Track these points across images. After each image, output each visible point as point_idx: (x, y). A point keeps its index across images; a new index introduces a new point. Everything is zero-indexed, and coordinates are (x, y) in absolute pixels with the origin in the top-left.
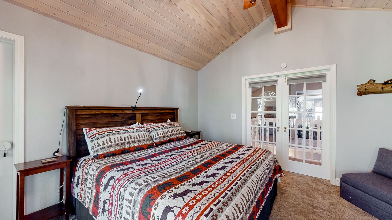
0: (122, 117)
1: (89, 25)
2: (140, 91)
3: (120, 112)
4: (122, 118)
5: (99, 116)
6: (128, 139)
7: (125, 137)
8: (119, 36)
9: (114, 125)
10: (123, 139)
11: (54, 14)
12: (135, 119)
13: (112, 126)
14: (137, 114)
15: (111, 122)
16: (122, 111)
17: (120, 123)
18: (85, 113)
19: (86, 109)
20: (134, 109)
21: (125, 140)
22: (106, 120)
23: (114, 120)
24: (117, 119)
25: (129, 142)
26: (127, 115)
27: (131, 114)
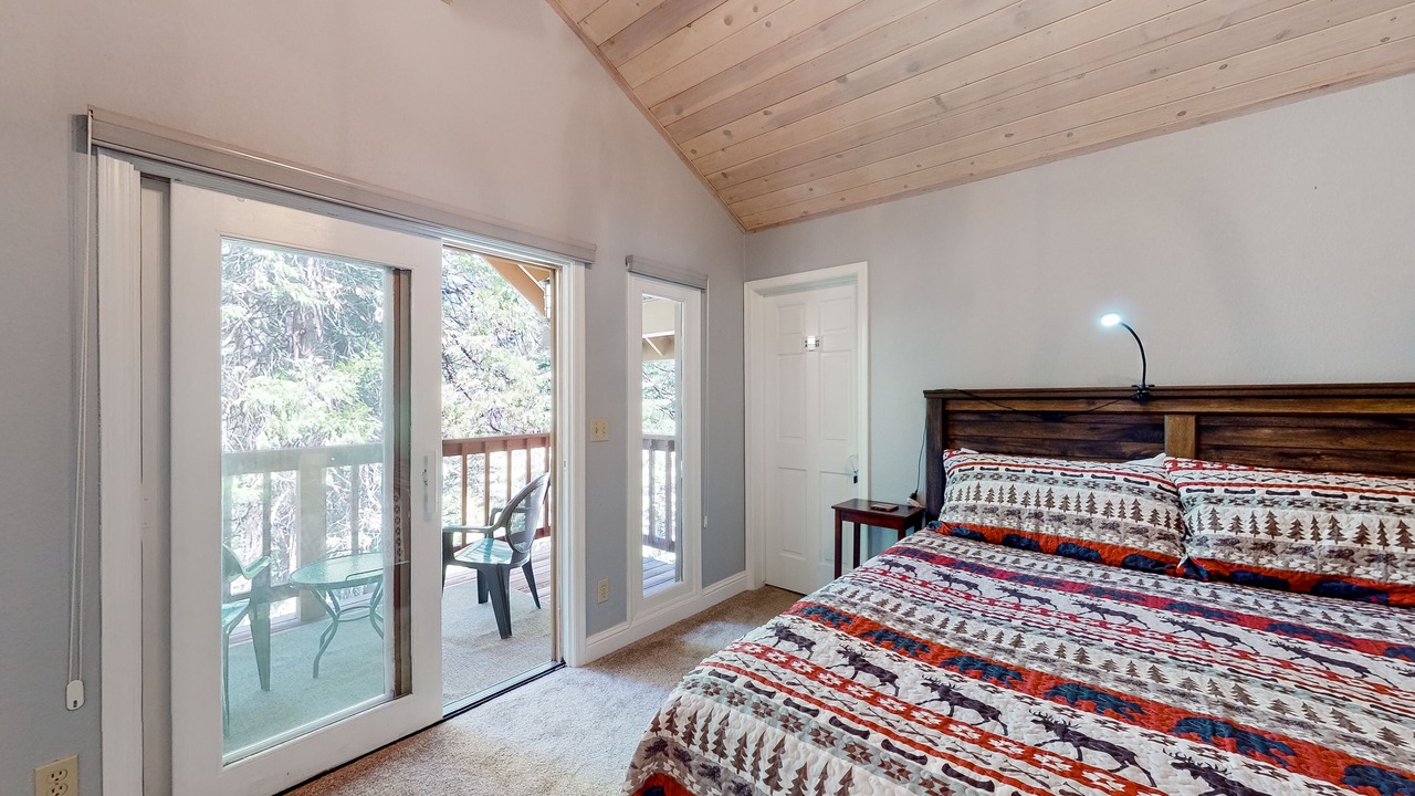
0: (1093, 426)
1: (972, 163)
2: (1110, 320)
3: (1081, 407)
4: (1091, 429)
5: (1005, 417)
6: (1038, 504)
7: (1027, 494)
8: (1069, 135)
9: (1056, 453)
10: (1020, 499)
11: (905, 187)
12: (1161, 440)
13: (1047, 452)
14: (1166, 417)
15: (1044, 439)
16: (1090, 404)
17: (1080, 449)
18: (966, 408)
19: (966, 396)
20: (1146, 394)
21: (1025, 503)
22: (1027, 434)
23: (1056, 436)
24: (1068, 432)
25: (1038, 516)
26: (1116, 418)
27: (1135, 417)
